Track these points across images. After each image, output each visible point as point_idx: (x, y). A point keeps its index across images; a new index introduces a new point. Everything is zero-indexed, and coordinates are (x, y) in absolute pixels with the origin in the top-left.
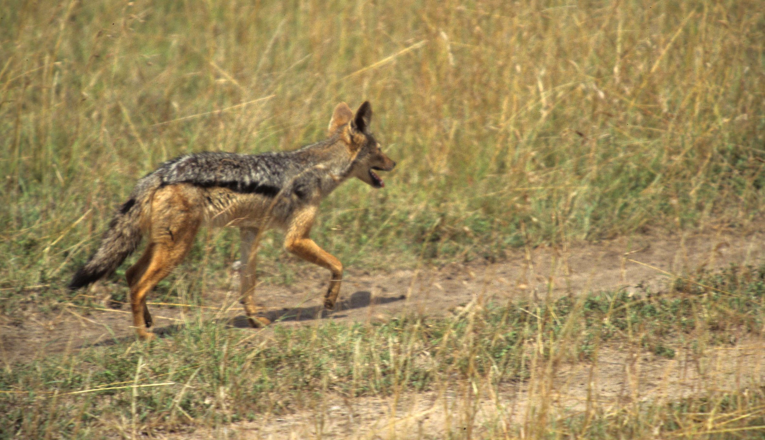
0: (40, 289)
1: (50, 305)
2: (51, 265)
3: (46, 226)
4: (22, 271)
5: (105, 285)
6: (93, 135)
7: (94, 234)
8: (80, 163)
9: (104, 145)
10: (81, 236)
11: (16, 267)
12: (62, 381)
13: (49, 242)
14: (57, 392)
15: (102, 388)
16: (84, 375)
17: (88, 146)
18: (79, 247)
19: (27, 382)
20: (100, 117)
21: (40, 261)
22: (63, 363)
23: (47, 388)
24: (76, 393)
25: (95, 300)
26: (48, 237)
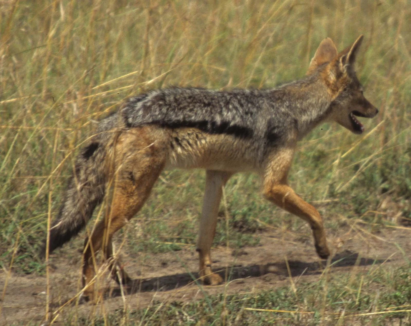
0: (328, 204)
1: (338, 221)
2: (341, 178)
3: (336, 138)
4: (310, 185)
5: (397, 201)
6: (388, 42)
7: (386, 147)
8: (374, 71)
9: (399, 53)
10: (373, 149)
11: (304, 180)
12: (350, 301)
13: (339, 155)
14: (343, 313)
15: (390, 310)
16: (372, 296)
17: (382, 53)
18: (371, 161)
19: (312, 302)
20: (396, 23)
21: (329, 175)
22: (350, 283)
23: (333, 308)
24: (364, 315)
25: (385, 216)
26: (338, 148)
